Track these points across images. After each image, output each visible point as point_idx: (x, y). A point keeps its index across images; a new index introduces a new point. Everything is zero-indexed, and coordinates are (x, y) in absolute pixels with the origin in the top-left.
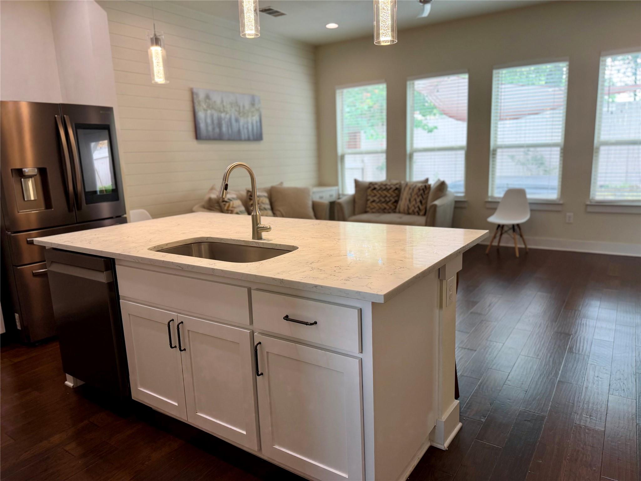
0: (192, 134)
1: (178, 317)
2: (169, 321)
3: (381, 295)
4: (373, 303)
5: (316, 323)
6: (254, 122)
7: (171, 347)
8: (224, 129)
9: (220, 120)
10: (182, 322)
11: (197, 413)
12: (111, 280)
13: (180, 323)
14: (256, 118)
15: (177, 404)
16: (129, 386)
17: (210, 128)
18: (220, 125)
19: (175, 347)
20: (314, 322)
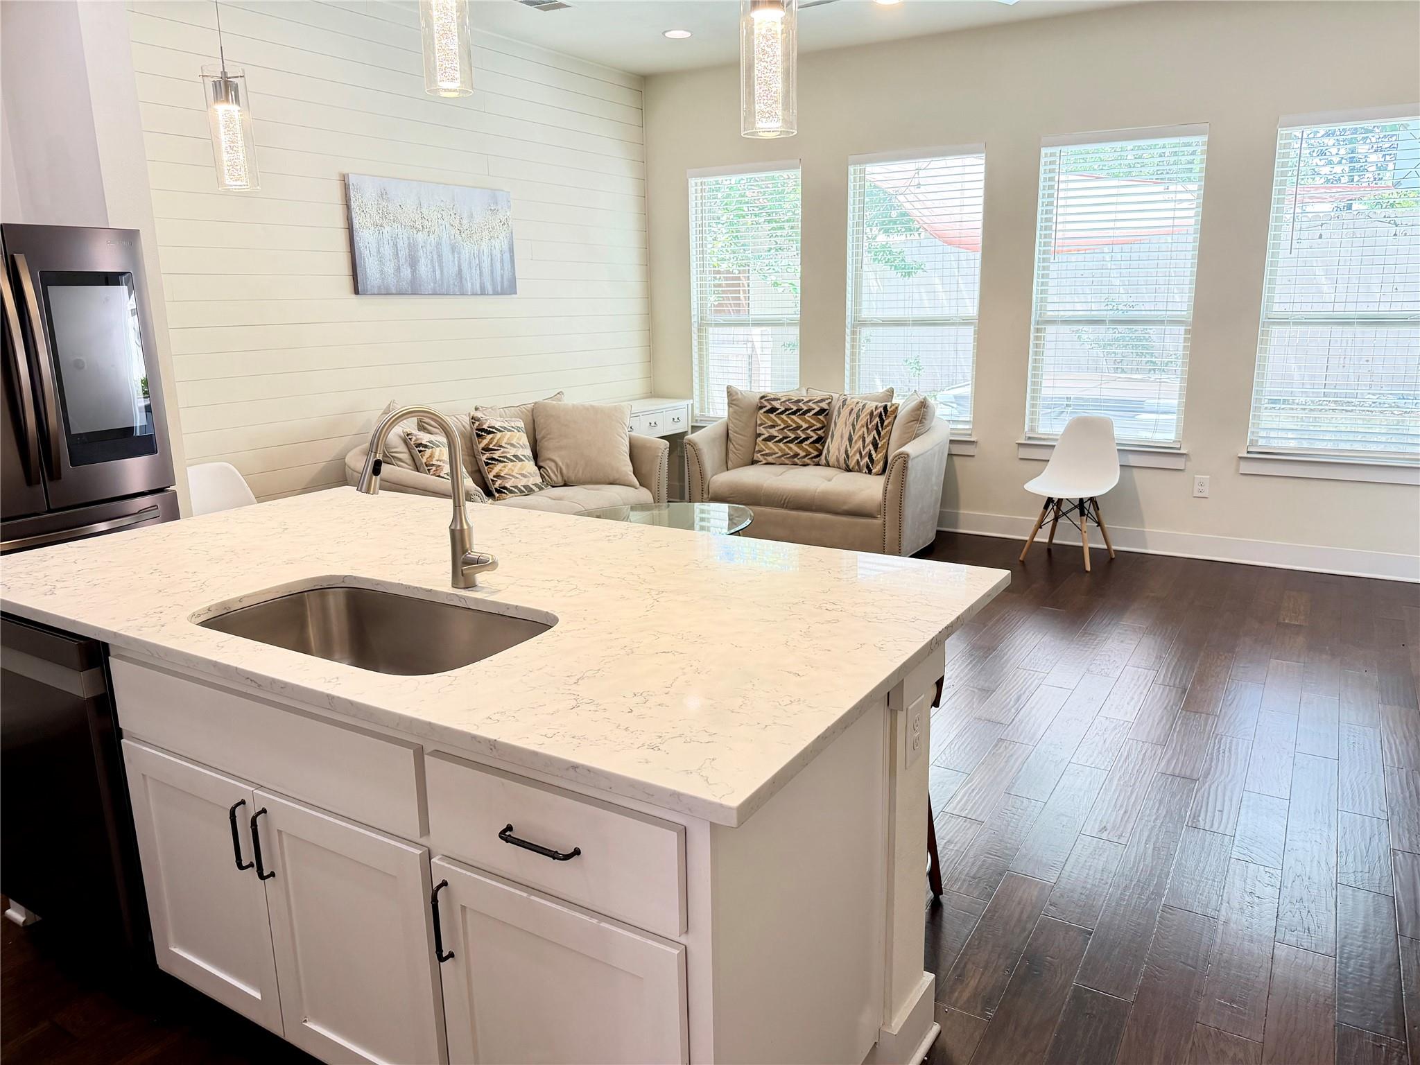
0: (347, 282)
1: (258, 798)
2: (233, 805)
3: (730, 808)
4: (713, 826)
5: (577, 852)
6: (497, 253)
7: (241, 867)
8: (424, 269)
9: (412, 247)
10: (264, 811)
11: (305, 1021)
12: (100, 691)
13: (259, 813)
14: (500, 243)
15: (258, 996)
16: (150, 940)
17: (390, 269)
18: (413, 263)
19: (251, 865)
20: (573, 850)
